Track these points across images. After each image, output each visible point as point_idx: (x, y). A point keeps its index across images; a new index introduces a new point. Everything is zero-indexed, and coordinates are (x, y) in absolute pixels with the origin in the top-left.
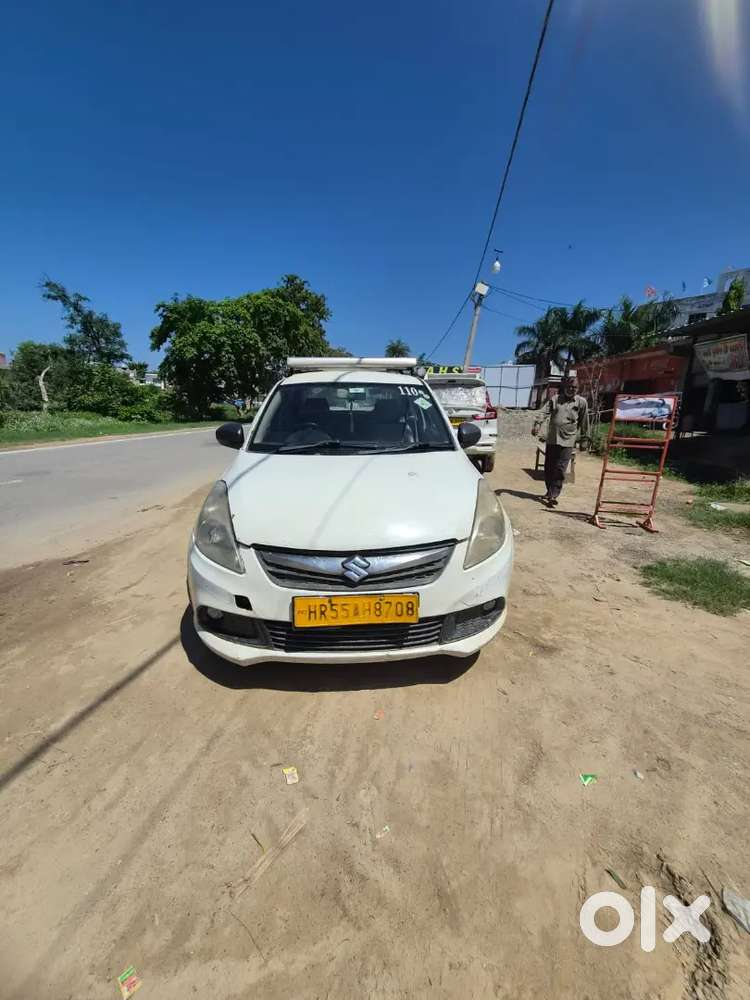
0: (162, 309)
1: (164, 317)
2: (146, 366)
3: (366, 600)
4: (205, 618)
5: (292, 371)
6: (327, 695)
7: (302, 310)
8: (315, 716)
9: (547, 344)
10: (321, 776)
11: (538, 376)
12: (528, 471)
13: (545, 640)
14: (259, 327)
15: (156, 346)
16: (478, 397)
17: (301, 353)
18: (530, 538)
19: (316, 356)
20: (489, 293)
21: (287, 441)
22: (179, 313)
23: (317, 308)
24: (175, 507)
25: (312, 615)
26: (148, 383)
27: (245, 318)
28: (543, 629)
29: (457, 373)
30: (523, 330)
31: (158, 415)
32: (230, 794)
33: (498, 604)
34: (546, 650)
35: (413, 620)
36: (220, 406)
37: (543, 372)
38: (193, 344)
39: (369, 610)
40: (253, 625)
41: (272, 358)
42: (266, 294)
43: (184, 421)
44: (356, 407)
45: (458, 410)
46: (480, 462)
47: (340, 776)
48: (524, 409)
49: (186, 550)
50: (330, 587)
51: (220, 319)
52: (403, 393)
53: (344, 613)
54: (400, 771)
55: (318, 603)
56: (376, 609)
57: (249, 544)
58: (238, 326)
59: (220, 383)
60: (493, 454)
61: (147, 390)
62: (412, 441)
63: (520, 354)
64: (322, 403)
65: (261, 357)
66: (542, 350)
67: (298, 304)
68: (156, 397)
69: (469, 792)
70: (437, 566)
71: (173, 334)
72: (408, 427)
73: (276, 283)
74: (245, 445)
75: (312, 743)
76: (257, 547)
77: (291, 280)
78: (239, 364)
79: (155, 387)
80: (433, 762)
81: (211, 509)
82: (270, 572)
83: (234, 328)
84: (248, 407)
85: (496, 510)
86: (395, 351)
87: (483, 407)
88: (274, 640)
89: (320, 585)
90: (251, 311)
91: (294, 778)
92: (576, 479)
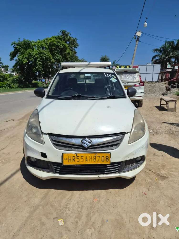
0: (14, 44)
1: (15, 47)
2: (8, 66)
3: (90, 155)
4: (30, 162)
5: (63, 68)
6: (75, 192)
7: (68, 44)
8: (70, 200)
9: (166, 56)
10: (72, 223)
11: (162, 69)
12: (157, 107)
13: (162, 174)
14: (51, 51)
15: (12, 59)
16: (137, 78)
17: (67, 61)
18: (157, 133)
19: (73, 62)
20: (142, 36)
21: (61, 95)
22: (20, 46)
23: (73, 43)
24: (19, 120)
25: (70, 160)
26: (9, 73)
27: (45, 48)
28: (161, 169)
29: (128, 68)
30: (156, 50)
31: (13, 85)
32: (38, 228)
33: (143, 158)
34: (162, 177)
35: (108, 163)
36: (36, 82)
37: (164, 67)
38: (26, 58)
39: (91, 159)
40: (48, 164)
41: (56, 63)
42: (53, 38)
43: (22, 88)
44: (88, 82)
45: (128, 82)
46: (137, 103)
47: (80, 223)
48: (156, 82)
49: (23, 136)
50: (77, 150)
51: (36, 48)
52: (106, 76)
53: (82, 160)
54: (103, 222)
55: (72, 156)
56: (94, 159)
57: (46, 133)
58: (43, 51)
59: (36, 73)
60: (142, 100)
61: (8, 76)
62: (109, 95)
63: (154, 60)
64: (75, 80)
65: (52, 63)
66: (164, 58)
67: (66, 42)
68: (12, 78)
69: (130, 232)
70: (118, 142)
71: (18, 54)
72: (108, 89)
73: (58, 34)
74: (45, 96)
75: (69, 210)
76: (49, 134)
77: (63, 32)
78: (43, 66)
79: (11, 75)
80: (116, 220)
81: (32, 120)
82: (54, 144)
83: (42, 51)
84: (47, 82)
85: (142, 121)
86: (104, 59)
87: (139, 81)
88: (55, 170)
89: (73, 149)
90: (48, 44)
91: (62, 223)
92: (177, 110)
